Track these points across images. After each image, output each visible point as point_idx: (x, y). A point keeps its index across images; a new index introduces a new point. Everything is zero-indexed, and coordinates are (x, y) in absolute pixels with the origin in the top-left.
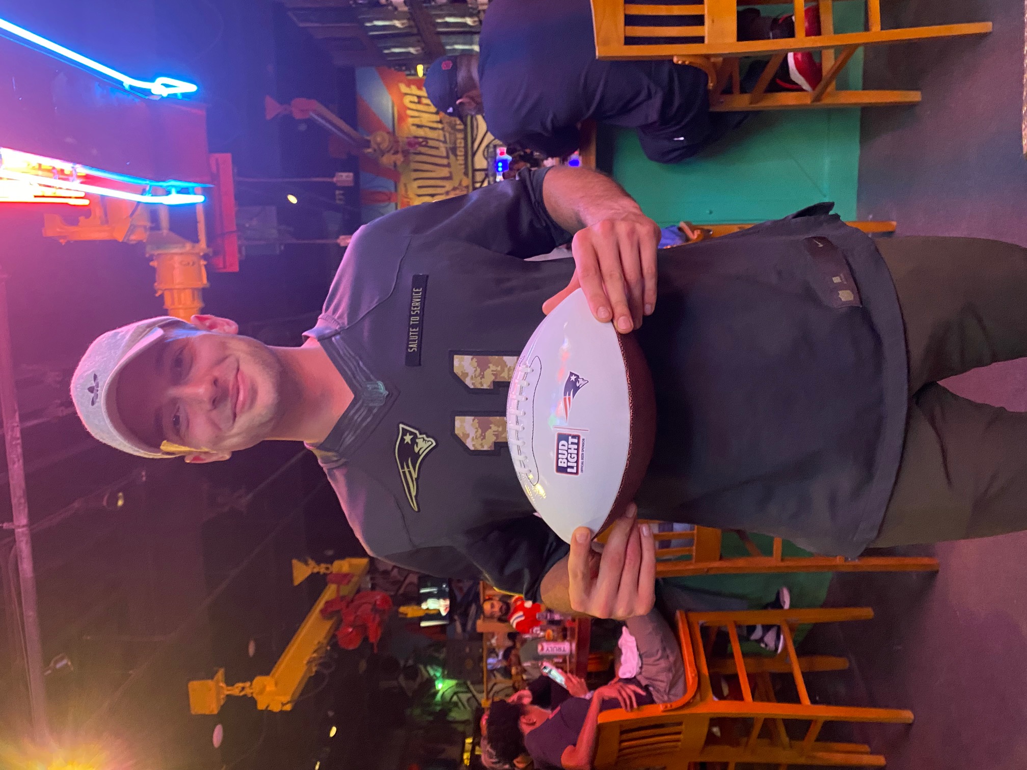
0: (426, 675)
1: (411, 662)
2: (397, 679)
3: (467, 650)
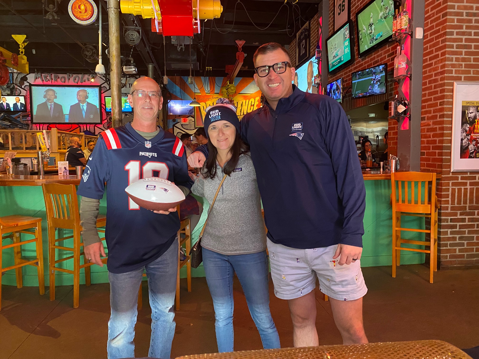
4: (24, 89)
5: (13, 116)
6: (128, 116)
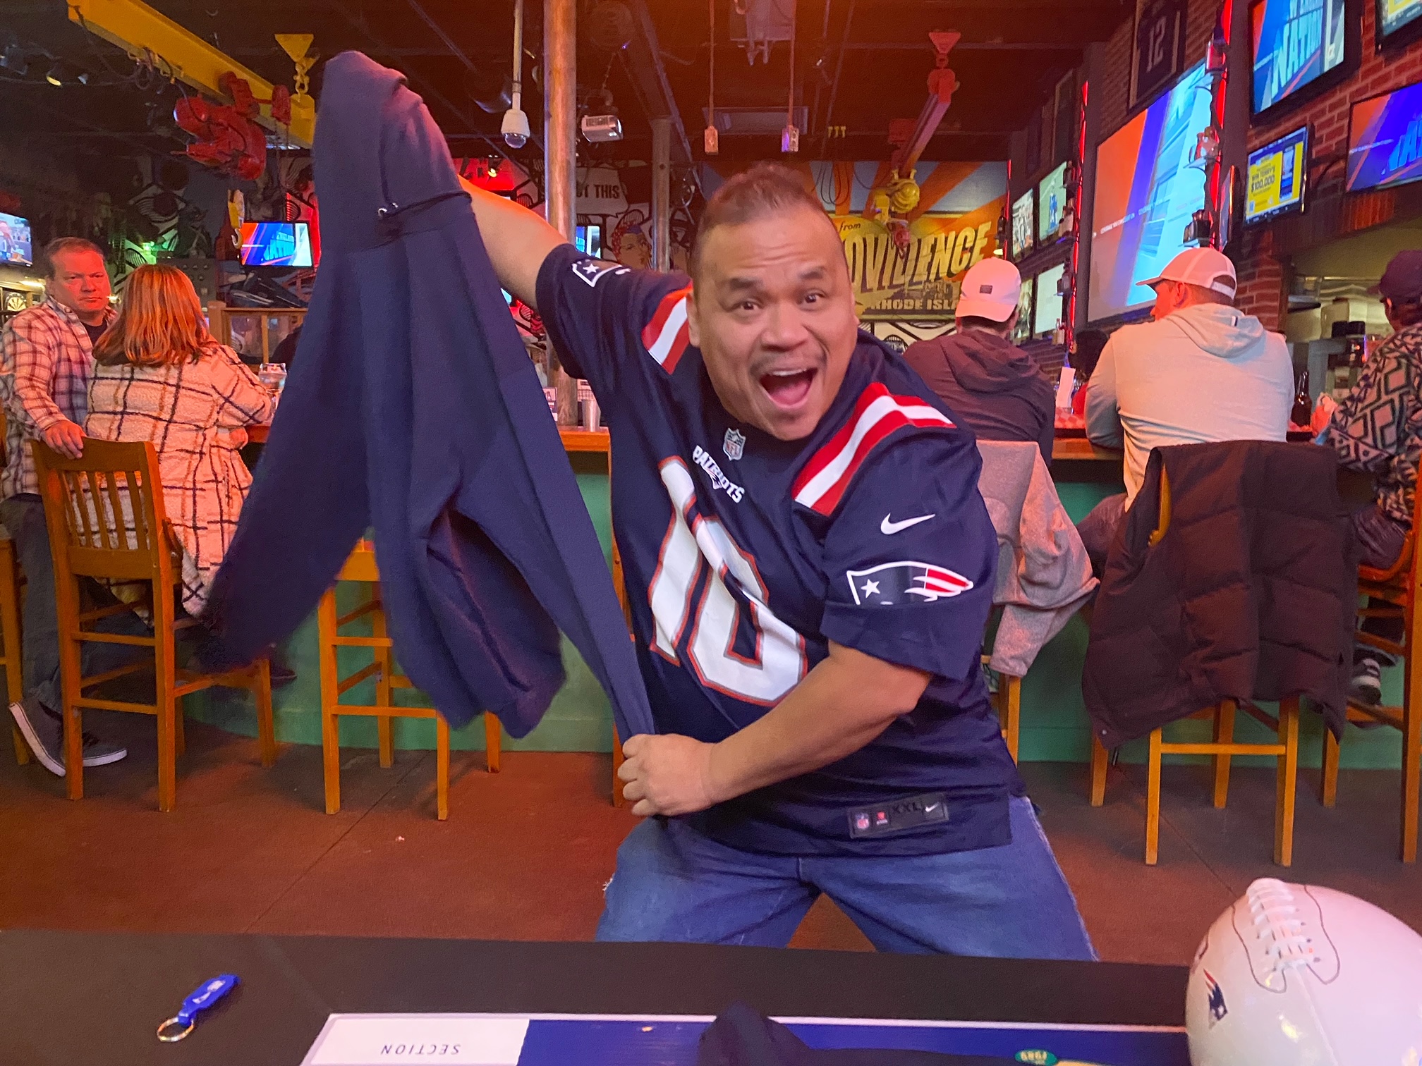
0: (163, 227)
1: (181, 205)
2: (155, 183)
4: (307, 203)
5: (279, 280)
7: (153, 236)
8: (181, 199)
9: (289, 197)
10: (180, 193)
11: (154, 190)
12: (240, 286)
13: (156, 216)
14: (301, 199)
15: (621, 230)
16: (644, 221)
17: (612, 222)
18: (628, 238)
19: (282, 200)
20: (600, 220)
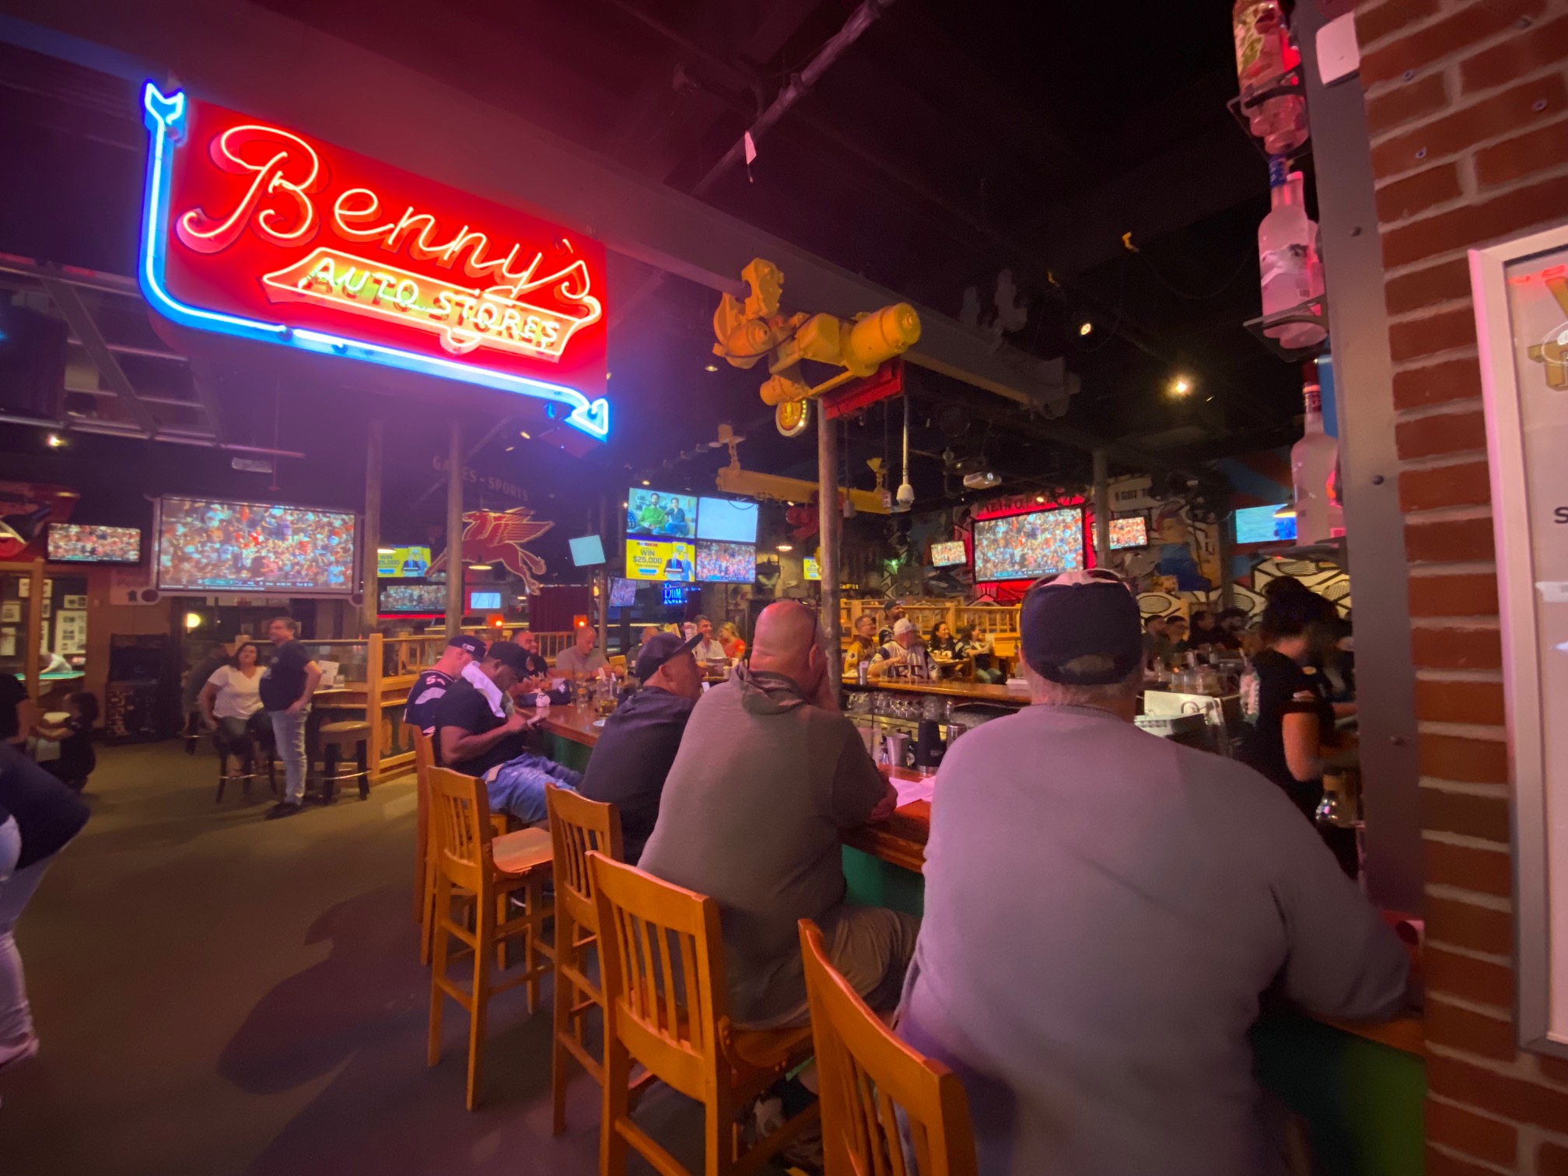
0: (901, 552)
1: (909, 540)
2: (898, 530)
3: (917, 582)
4: (966, 530)
5: (953, 573)
6: (1139, 556)
7: (897, 556)
8: (909, 536)
9: (956, 527)
10: (908, 533)
11: (898, 534)
12: (933, 578)
13: (898, 547)
14: (962, 527)
15: (1162, 516)
16: (1182, 507)
17: (1155, 513)
18: (1167, 522)
19: (953, 530)
20: (1146, 512)
